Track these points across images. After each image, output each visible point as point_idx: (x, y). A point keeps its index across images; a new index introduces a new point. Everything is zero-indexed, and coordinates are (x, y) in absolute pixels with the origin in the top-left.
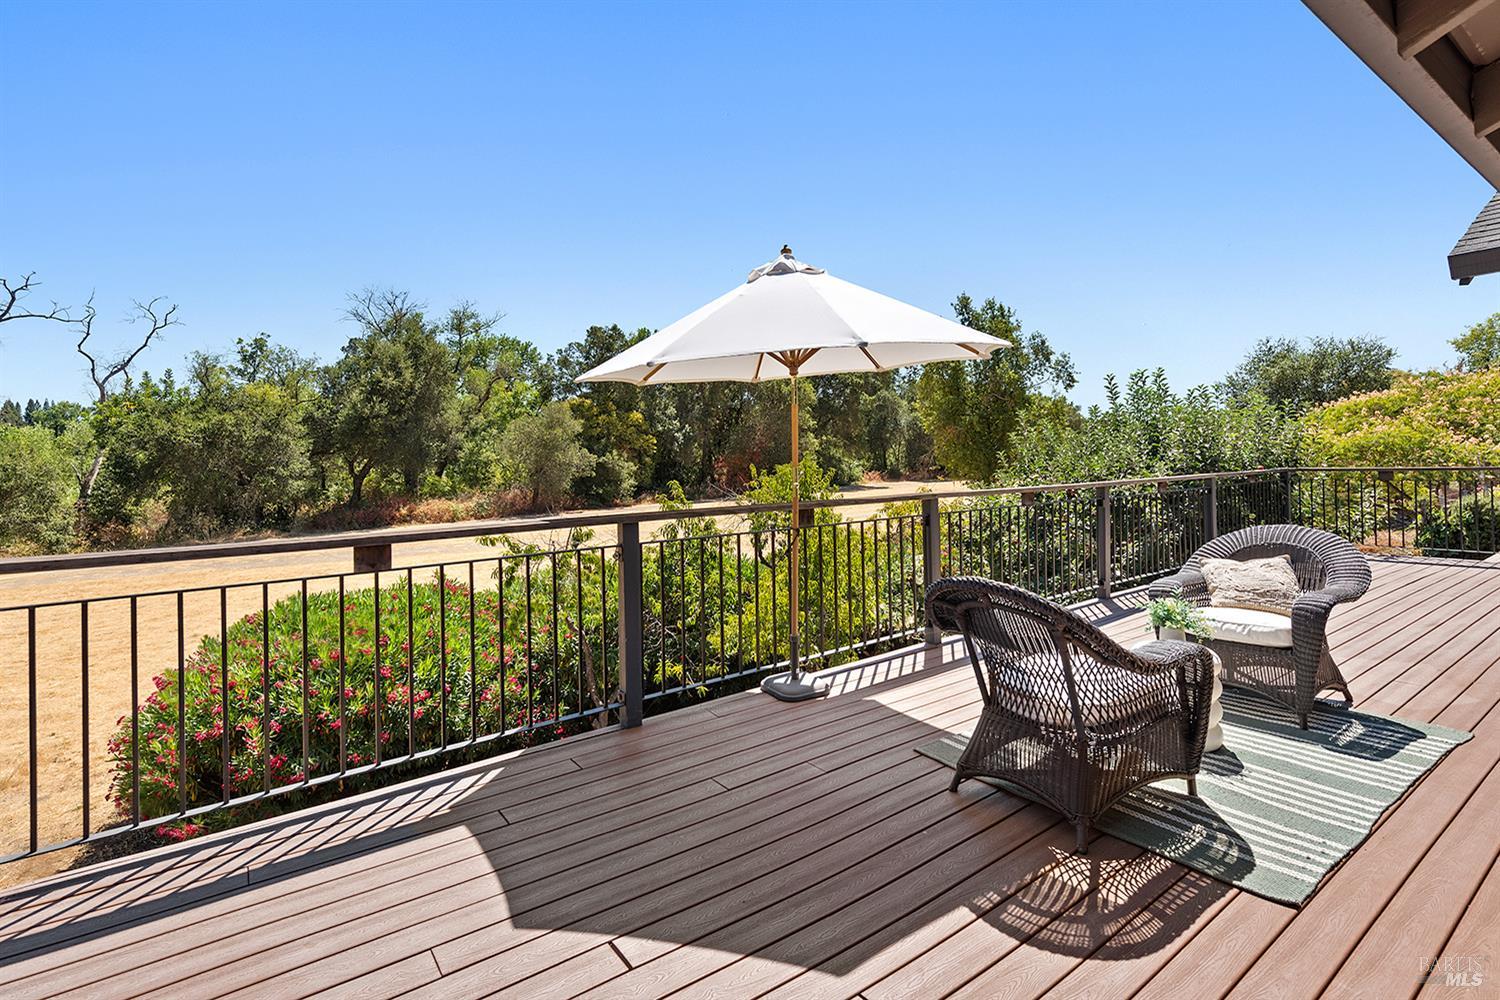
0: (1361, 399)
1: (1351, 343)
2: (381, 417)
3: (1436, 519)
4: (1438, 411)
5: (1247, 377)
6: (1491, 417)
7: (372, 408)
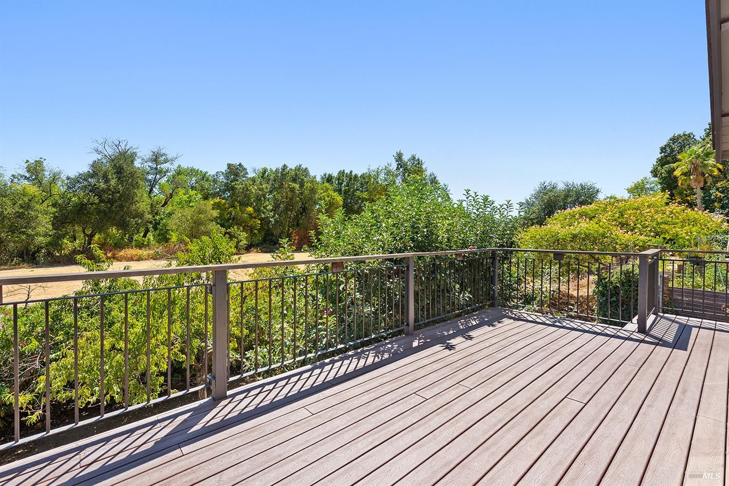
0: (577, 209)
1: (581, 185)
2: (95, 204)
3: (605, 279)
4: (614, 216)
5: (534, 200)
6: (639, 221)
7: (89, 199)
